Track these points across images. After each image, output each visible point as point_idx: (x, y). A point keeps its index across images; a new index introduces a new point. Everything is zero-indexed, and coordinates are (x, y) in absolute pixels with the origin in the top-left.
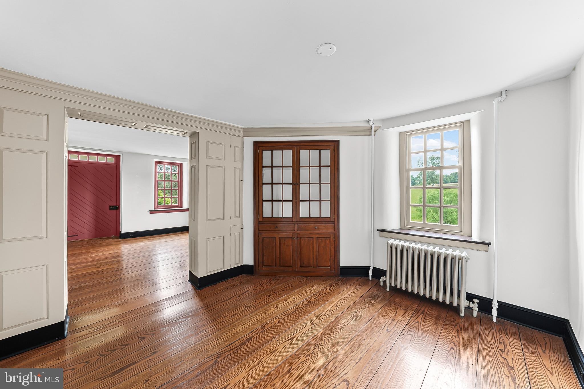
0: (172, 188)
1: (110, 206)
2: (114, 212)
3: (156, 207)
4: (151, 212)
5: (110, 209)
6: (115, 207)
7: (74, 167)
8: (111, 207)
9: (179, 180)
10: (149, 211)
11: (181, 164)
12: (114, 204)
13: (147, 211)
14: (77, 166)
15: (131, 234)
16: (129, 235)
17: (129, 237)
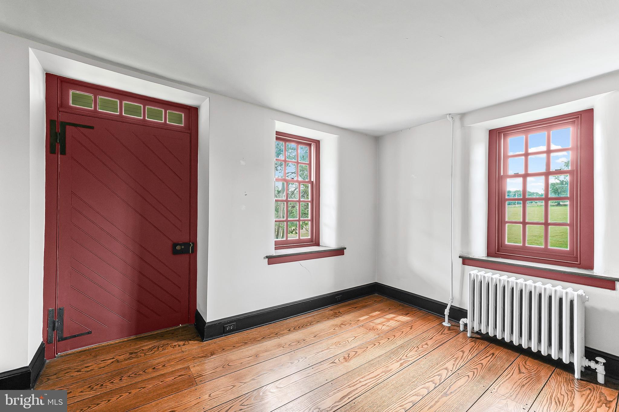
1: (175, 245)
2: (184, 258)
4: (272, 260)
5: (175, 252)
6: (187, 245)
7: (83, 130)
8: (178, 248)
9: (313, 179)
10: (267, 257)
11: (317, 143)
12: (185, 238)
13: (263, 258)
14: (92, 128)
15: (228, 323)
16: (224, 328)
17: (224, 333)
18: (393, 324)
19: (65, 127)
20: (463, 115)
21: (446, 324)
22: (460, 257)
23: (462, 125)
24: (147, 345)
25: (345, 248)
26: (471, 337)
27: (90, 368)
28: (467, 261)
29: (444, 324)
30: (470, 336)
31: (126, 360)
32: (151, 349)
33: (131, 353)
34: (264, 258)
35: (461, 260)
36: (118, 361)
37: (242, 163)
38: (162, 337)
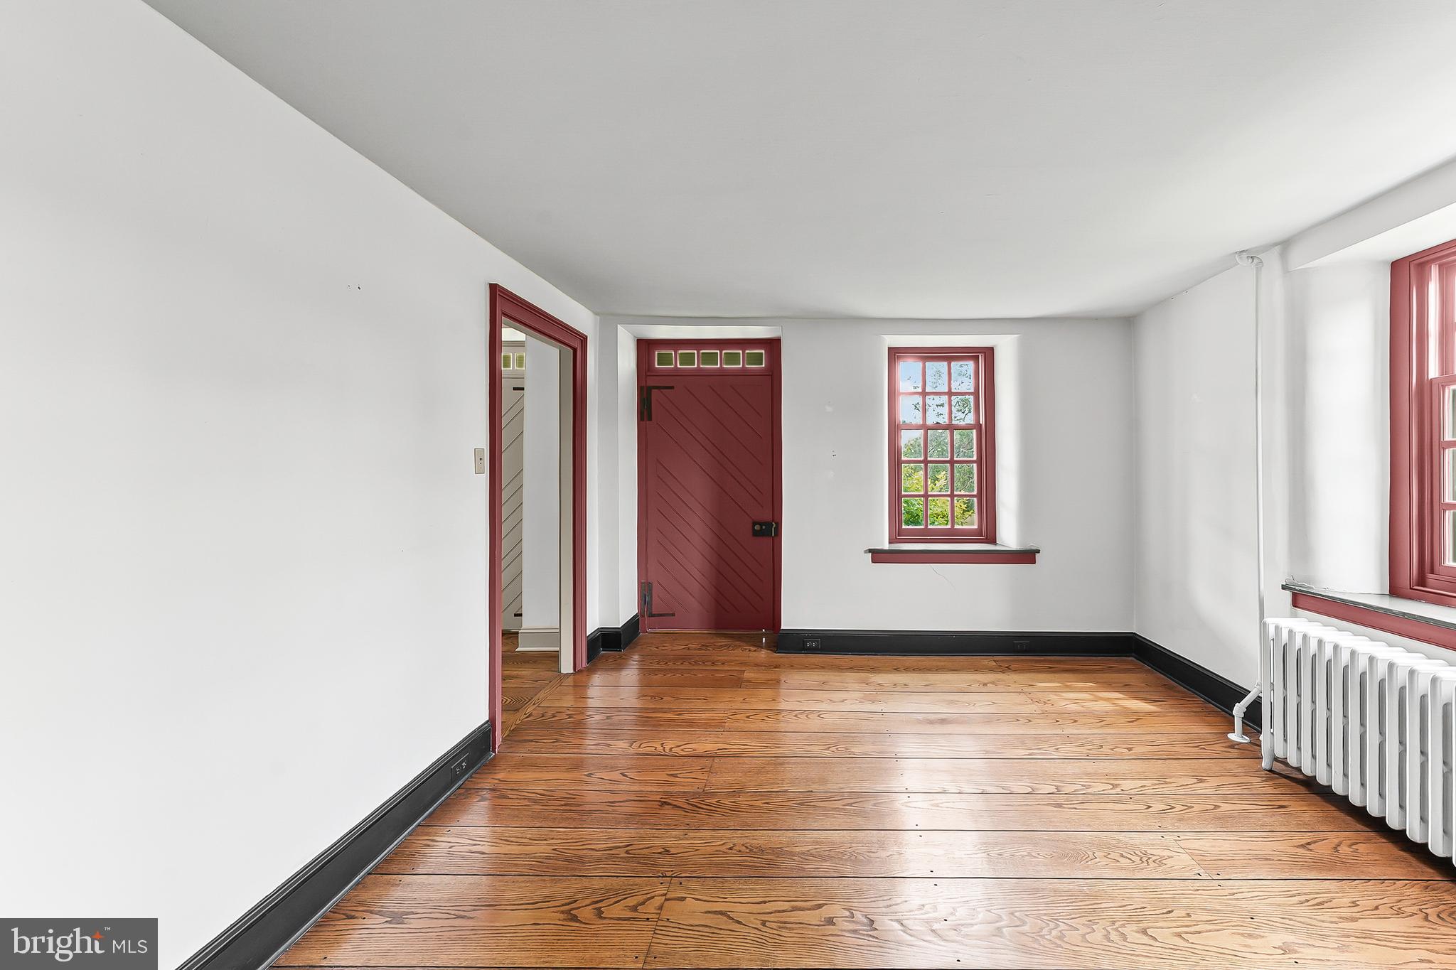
0: (926, 457)
1: (754, 523)
2: (766, 542)
3: (897, 534)
4: (878, 556)
5: (755, 534)
6: (769, 525)
7: (666, 392)
8: (757, 527)
9: (982, 421)
10: (870, 551)
11: (989, 353)
12: (766, 516)
13: (863, 551)
14: (672, 388)
15: (808, 637)
16: (804, 643)
17: (804, 649)
18: (1100, 706)
19: (651, 391)
20: (1285, 245)
21: (1236, 737)
22: (1284, 587)
23: (1286, 271)
24: (720, 642)
25: (1038, 551)
26: (1270, 771)
27: (666, 648)
28: (1301, 600)
29: (1232, 736)
30: (1268, 768)
31: (695, 649)
32: (721, 646)
33: (703, 645)
34: (865, 552)
35: (1288, 594)
36: (689, 649)
37: (829, 409)
38: (739, 638)
